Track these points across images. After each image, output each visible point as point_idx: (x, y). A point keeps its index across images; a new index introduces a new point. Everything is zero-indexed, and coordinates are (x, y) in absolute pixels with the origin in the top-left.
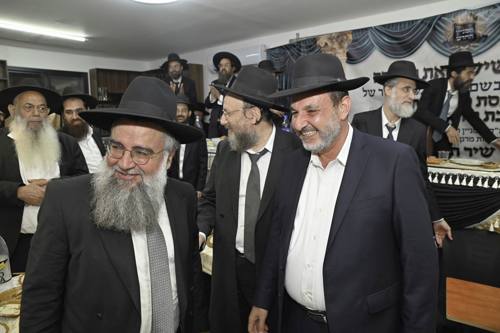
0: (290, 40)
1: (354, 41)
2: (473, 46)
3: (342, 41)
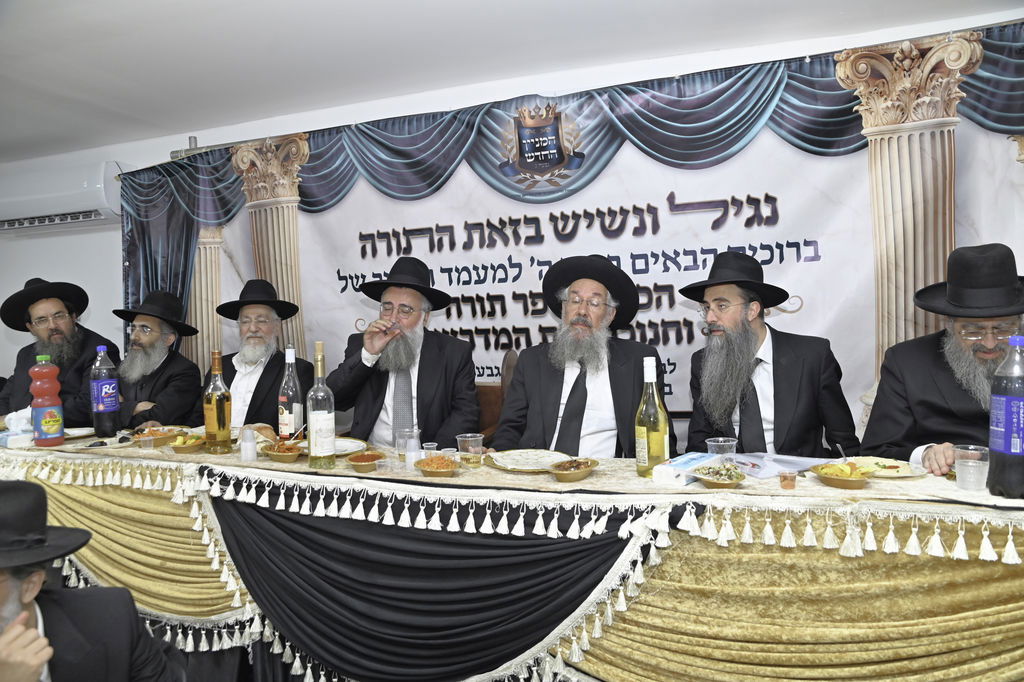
0: (172, 153)
1: (313, 158)
2: (559, 176)
3: (287, 158)
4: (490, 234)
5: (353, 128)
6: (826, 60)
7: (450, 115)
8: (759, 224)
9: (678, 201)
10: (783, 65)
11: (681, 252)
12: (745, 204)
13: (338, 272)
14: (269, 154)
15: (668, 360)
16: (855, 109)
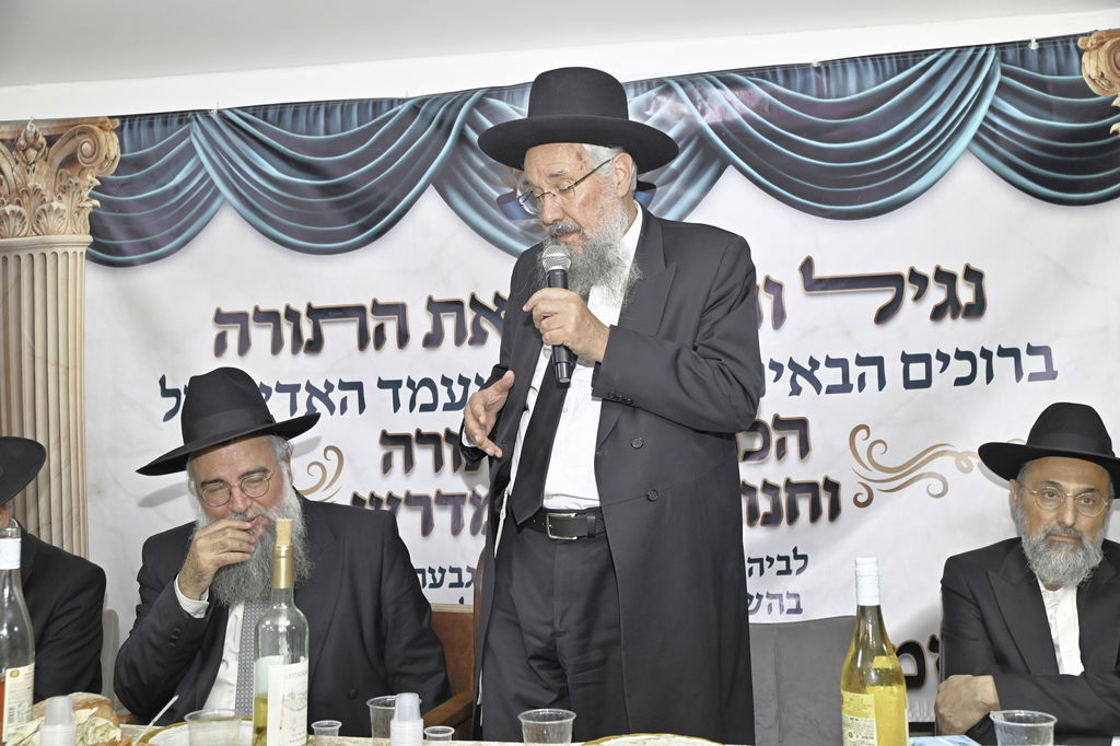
1: (126, 165)
3: (71, 161)
4: (476, 323)
5: (214, 115)
6: (1066, 46)
7: (406, 105)
8: (954, 316)
9: (819, 272)
10: (993, 53)
11: (822, 362)
12: (932, 282)
13: (162, 381)
14: (32, 153)
15: (795, 550)
16: (1114, 128)
